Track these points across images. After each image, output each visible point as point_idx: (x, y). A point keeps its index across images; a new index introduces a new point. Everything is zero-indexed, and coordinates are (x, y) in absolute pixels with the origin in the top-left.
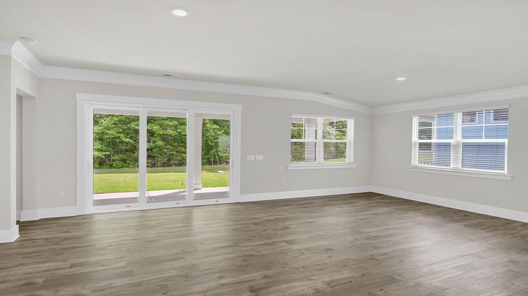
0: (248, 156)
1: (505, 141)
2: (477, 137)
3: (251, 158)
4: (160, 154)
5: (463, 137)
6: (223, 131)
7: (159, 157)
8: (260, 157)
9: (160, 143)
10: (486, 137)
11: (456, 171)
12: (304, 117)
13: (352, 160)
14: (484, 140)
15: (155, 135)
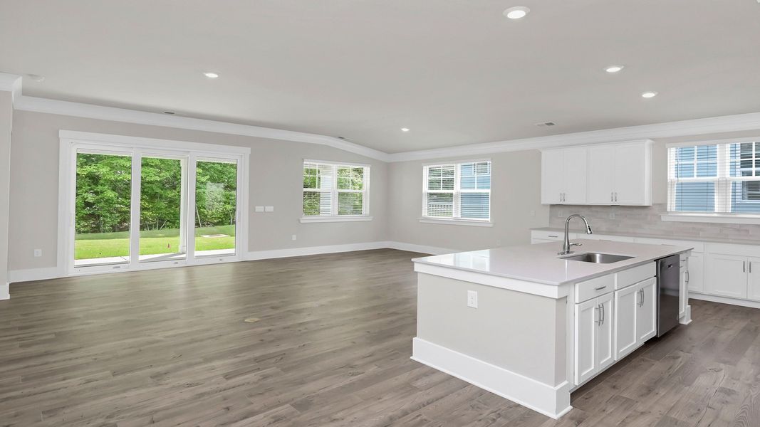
0: (256, 207)
1: (489, 191)
2: (470, 188)
3: (259, 209)
4: (109, 211)
5: (462, 188)
6: (208, 177)
7: (107, 217)
8: (270, 209)
9: (110, 194)
10: (478, 188)
11: (457, 220)
12: (317, 164)
13: (368, 212)
14: (476, 191)
15: (101, 182)
